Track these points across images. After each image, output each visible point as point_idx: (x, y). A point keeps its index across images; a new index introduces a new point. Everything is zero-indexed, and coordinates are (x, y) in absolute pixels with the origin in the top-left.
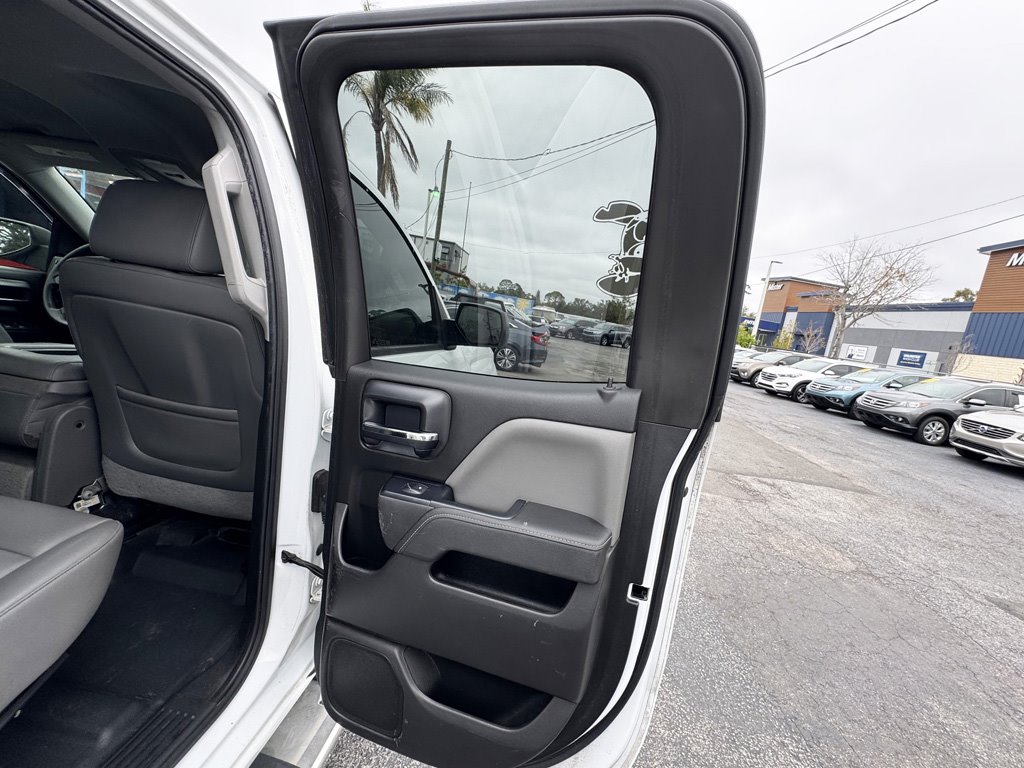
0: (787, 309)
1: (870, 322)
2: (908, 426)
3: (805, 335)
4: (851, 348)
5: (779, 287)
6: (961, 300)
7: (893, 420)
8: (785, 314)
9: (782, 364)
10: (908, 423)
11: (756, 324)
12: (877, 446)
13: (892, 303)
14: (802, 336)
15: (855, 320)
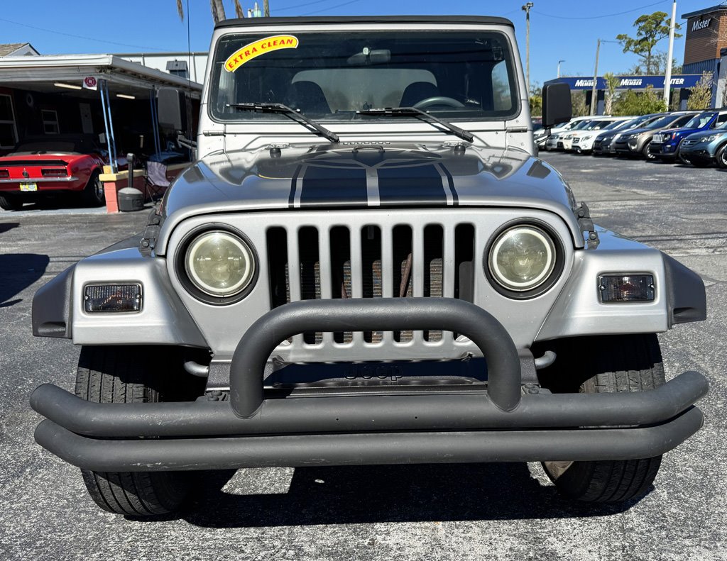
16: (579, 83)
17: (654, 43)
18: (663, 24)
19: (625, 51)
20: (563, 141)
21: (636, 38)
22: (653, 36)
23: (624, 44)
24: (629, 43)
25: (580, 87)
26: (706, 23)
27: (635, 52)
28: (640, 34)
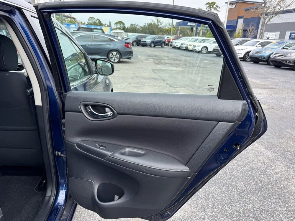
0: (239, 18)
1: (276, 20)
3: (248, 30)
4: (268, 34)
5: (234, 6)
8: (237, 20)
9: (238, 45)
13: (285, 9)
14: (247, 30)
15: (269, 20)
16: (189, 24)
18: (215, 6)
20: (188, 46)
22: (211, 10)
25: (189, 26)
28: (207, 9)
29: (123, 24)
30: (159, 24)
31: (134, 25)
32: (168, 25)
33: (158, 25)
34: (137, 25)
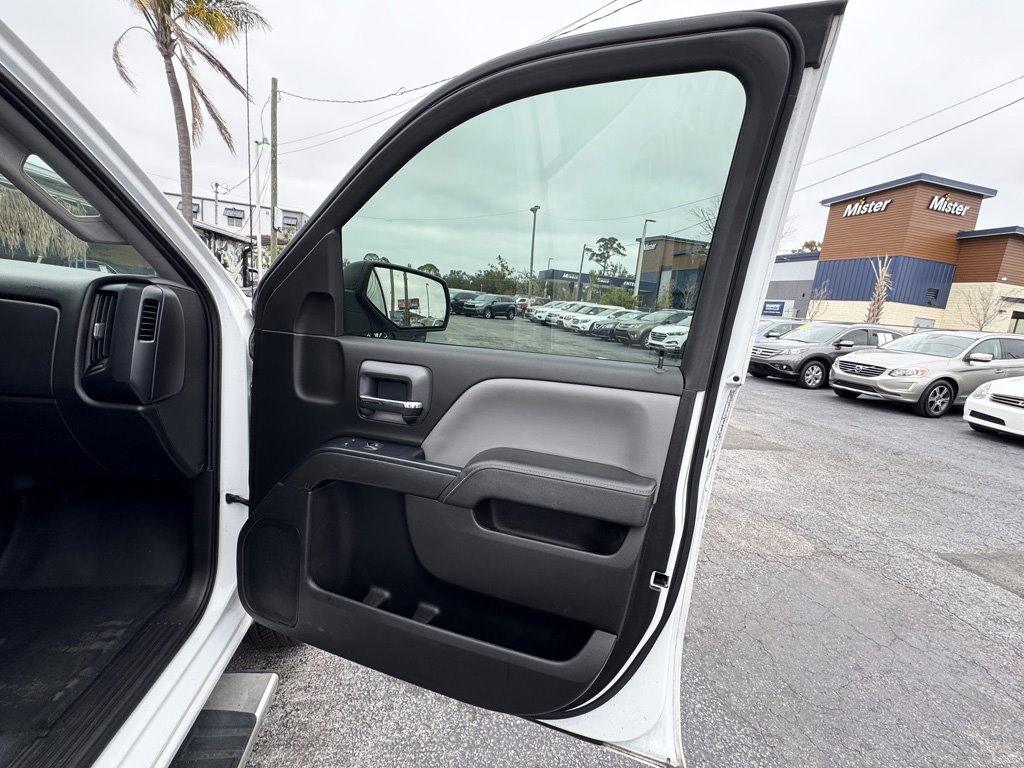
0: (662, 269)
2: (791, 373)
3: (683, 292)
6: (808, 251)
7: (778, 369)
8: (660, 274)
9: (668, 323)
10: (791, 370)
11: (637, 285)
12: (771, 395)
14: (680, 293)
16: (565, 276)
17: (608, 257)
18: (615, 246)
19: (590, 259)
20: (563, 320)
21: (598, 252)
22: (608, 252)
23: (590, 254)
24: (593, 254)
25: (565, 279)
26: (654, 246)
27: (597, 261)
28: (600, 250)
29: (436, 270)
30: (507, 272)
31: (458, 273)
32: (524, 276)
33: (504, 275)
34: (464, 273)
